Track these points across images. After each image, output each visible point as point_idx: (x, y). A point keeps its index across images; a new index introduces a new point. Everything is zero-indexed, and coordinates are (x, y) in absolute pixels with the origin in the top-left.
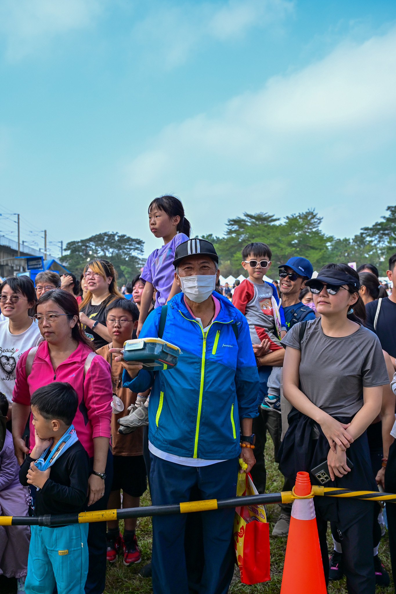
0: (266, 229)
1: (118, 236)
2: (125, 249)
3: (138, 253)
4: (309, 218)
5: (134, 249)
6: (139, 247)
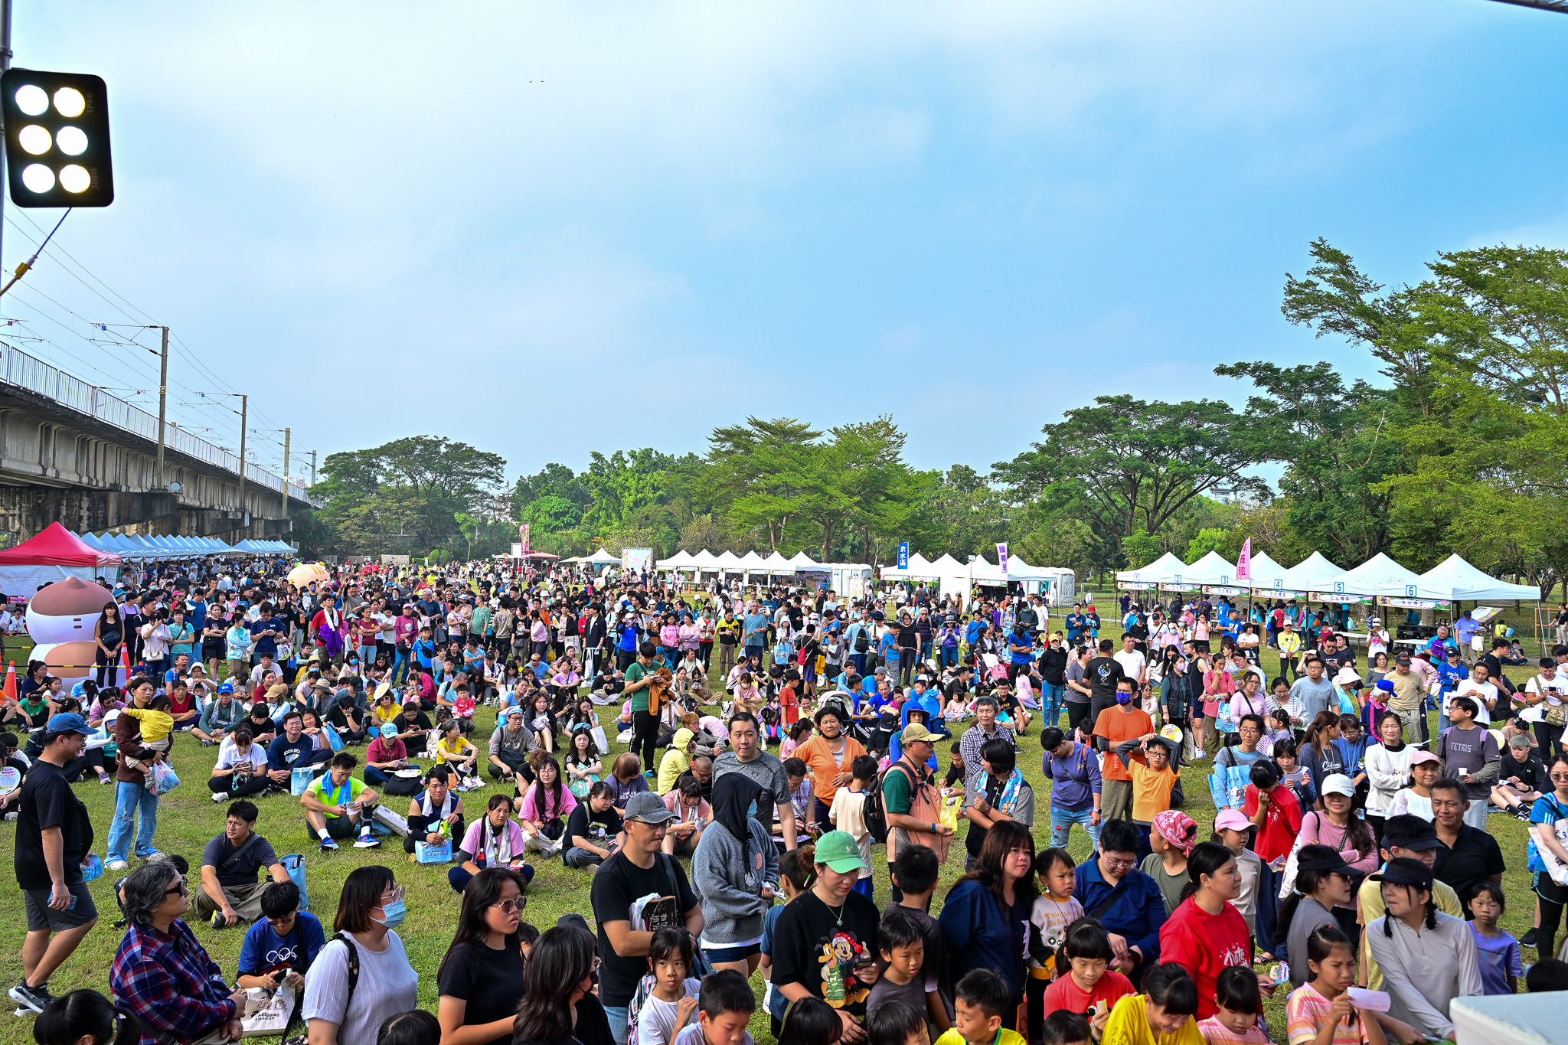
0: (796, 453)
1: (447, 446)
2: (462, 473)
3: (489, 485)
4: (881, 434)
5: (481, 476)
6: (493, 470)
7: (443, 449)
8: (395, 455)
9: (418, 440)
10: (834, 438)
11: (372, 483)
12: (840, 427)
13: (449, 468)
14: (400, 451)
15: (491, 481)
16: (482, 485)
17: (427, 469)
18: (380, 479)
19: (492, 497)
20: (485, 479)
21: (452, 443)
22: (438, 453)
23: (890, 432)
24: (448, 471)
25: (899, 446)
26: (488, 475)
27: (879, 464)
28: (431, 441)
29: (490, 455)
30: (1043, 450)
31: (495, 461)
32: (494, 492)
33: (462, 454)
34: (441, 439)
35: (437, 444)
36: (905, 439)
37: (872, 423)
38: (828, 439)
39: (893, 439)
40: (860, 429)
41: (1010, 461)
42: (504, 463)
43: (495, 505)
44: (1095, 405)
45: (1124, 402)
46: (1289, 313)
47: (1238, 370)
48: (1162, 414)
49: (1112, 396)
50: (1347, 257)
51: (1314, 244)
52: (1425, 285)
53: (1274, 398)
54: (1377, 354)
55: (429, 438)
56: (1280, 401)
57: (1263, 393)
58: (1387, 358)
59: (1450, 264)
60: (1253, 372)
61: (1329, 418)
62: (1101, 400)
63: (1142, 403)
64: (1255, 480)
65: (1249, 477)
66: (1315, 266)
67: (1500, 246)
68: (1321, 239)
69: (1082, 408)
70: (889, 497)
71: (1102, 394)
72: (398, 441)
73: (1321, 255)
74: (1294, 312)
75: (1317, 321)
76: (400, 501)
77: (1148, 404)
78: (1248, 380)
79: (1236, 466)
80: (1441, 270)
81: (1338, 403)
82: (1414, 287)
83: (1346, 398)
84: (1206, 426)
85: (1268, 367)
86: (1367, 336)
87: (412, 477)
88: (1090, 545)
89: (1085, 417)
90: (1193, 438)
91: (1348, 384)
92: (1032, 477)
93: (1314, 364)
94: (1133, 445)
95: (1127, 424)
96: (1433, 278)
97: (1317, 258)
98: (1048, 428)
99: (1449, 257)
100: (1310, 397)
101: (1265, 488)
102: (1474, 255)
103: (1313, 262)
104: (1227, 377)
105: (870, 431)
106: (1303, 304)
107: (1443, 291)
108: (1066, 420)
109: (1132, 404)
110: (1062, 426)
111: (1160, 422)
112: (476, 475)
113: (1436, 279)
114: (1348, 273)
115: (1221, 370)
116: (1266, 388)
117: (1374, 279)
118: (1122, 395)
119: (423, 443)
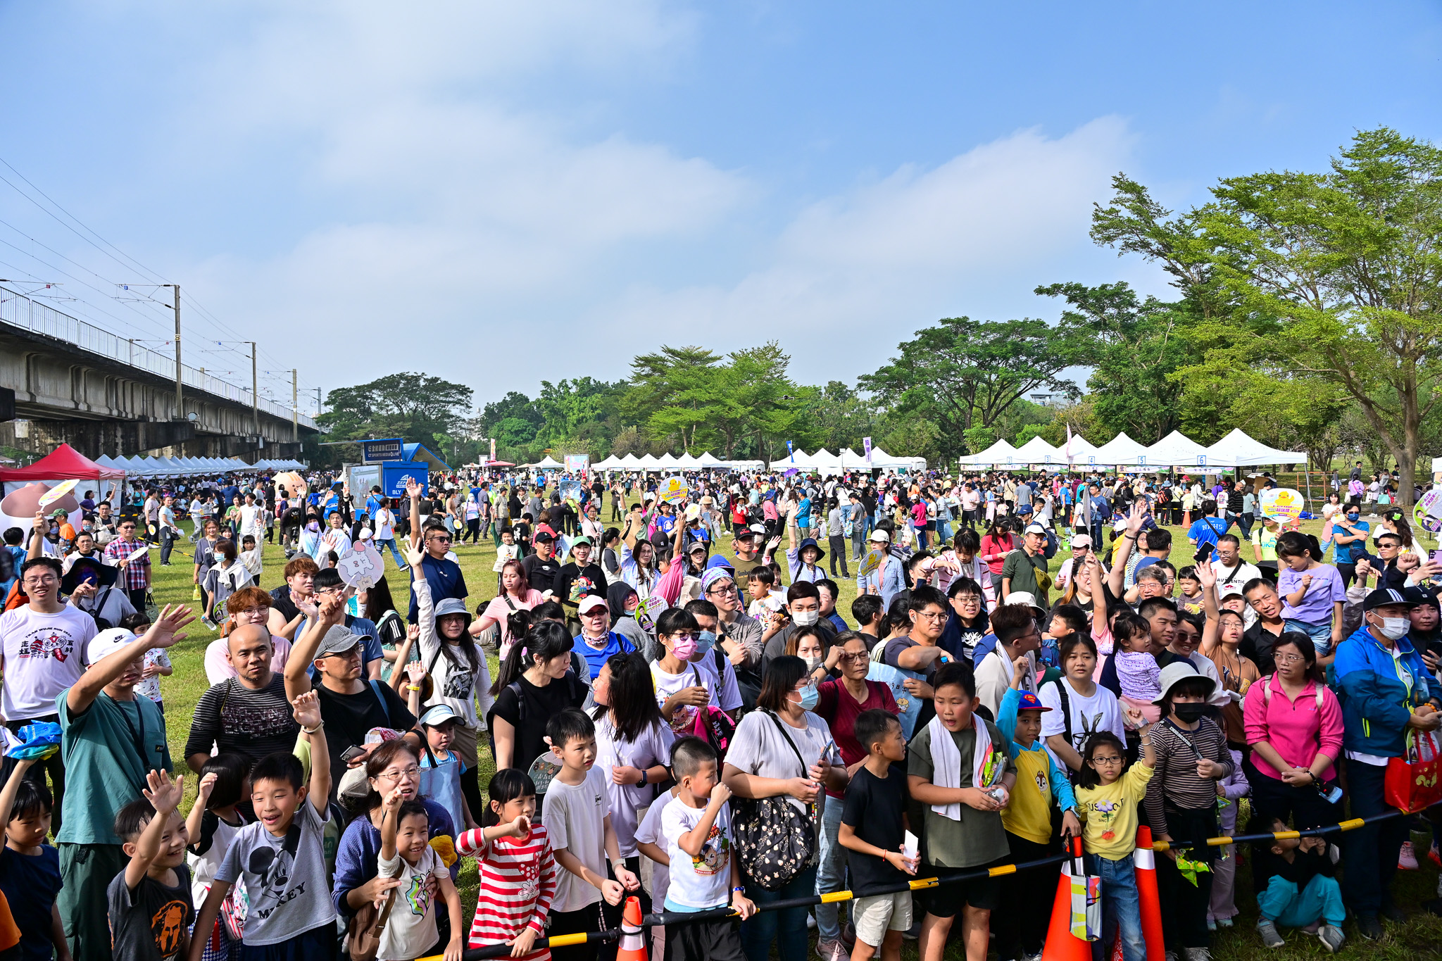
0: (701, 374)
1: (426, 380)
2: (438, 401)
3: (461, 410)
4: (770, 356)
5: (455, 403)
6: (463, 398)
7: (422, 383)
8: (384, 389)
9: (402, 376)
10: (732, 361)
11: (367, 412)
12: (737, 352)
13: (428, 397)
14: (388, 385)
16: (455, 410)
17: (411, 399)
18: (373, 408)
19: (464, 420)
20: (457, 406)
23: (777, 354)
24: (427, 400)
25: (784, 366)
26: (459, 402)
27: (768, 380)
28: (412, 376)
29: (460, 386)
30: (899, 364)
31: (464, 390)
32: (465, 416)
33: (436, 386)
34: (419, 374)
35: (417, 378)
36: (789, 360)
37: (762, 348)
38: (727, 362)
39: (779, 360)
40: (752, 353)
41: (872, 374)
42: (472, 392)
43: (465, 426)
44: (939, 326)
45: (962, 323)
46: (1096, 236)
47: (1054, 290)
48: (994, 331)
49: (953, 318)
50: (1143, 188)
51: (1115, 178)
52: (1209, 206)
53: (1083, 312)
54: (1167, 269)
56: (1087, 315)
57: (1073, 308)
58: (1175, 271)
59: (1229, 188)
60: (1065, 292)
61: (1128, 327)
62: (944, 322)
63: (977, 323)
64: (1068, 383)
65: (1063, 380)
66: (1117, 196)
67: (1269, 172)
68: (1121, 174)
69: (929, 328)
70: (776, 406)
71: (945, 317)
72: (387, 377)
73: (1121, 188)
74: (1100, 236)
75: (1119, 243)
76: (389, 425)
77: (981, 323)
78: (1062, 298)
79: (1053, 371)
80: (1221, 194)
81: (1133, 315)
82: (1199, 208)
83: (1140, 311)
84: (1028, 339)
85: (1078, 287)
86: (1159, 254)
87: (398, 406)
88: (938, 440)
89: (931, 335)
90: (1017, 350)
91: (1141, 299)
92: (890, 386)
93: (1114, 283)
94: (970, 357)
95: (965, 340)
96: (1213, 200)
97: (1117, 190)
98: (902, 346)
99: (1228, 182)
100: (1112, 311)
101: (1075, 388)
102: (1247, 181)
103: (1114, 194)
104: (1045, 295)
105: (761, 354)
106: (1106, 228)
107: (1223, 211)
108: (917, 338)
109: (969, 324)
110: (914, 343)
111: (991, 337)
112: (449, 402)
113: (1217, 201)
114: (1143, 201)
115: (1040, 291)
116: (1076, 305)
117: (1165, 205)
118: (960, 317)
119: (406, 378)
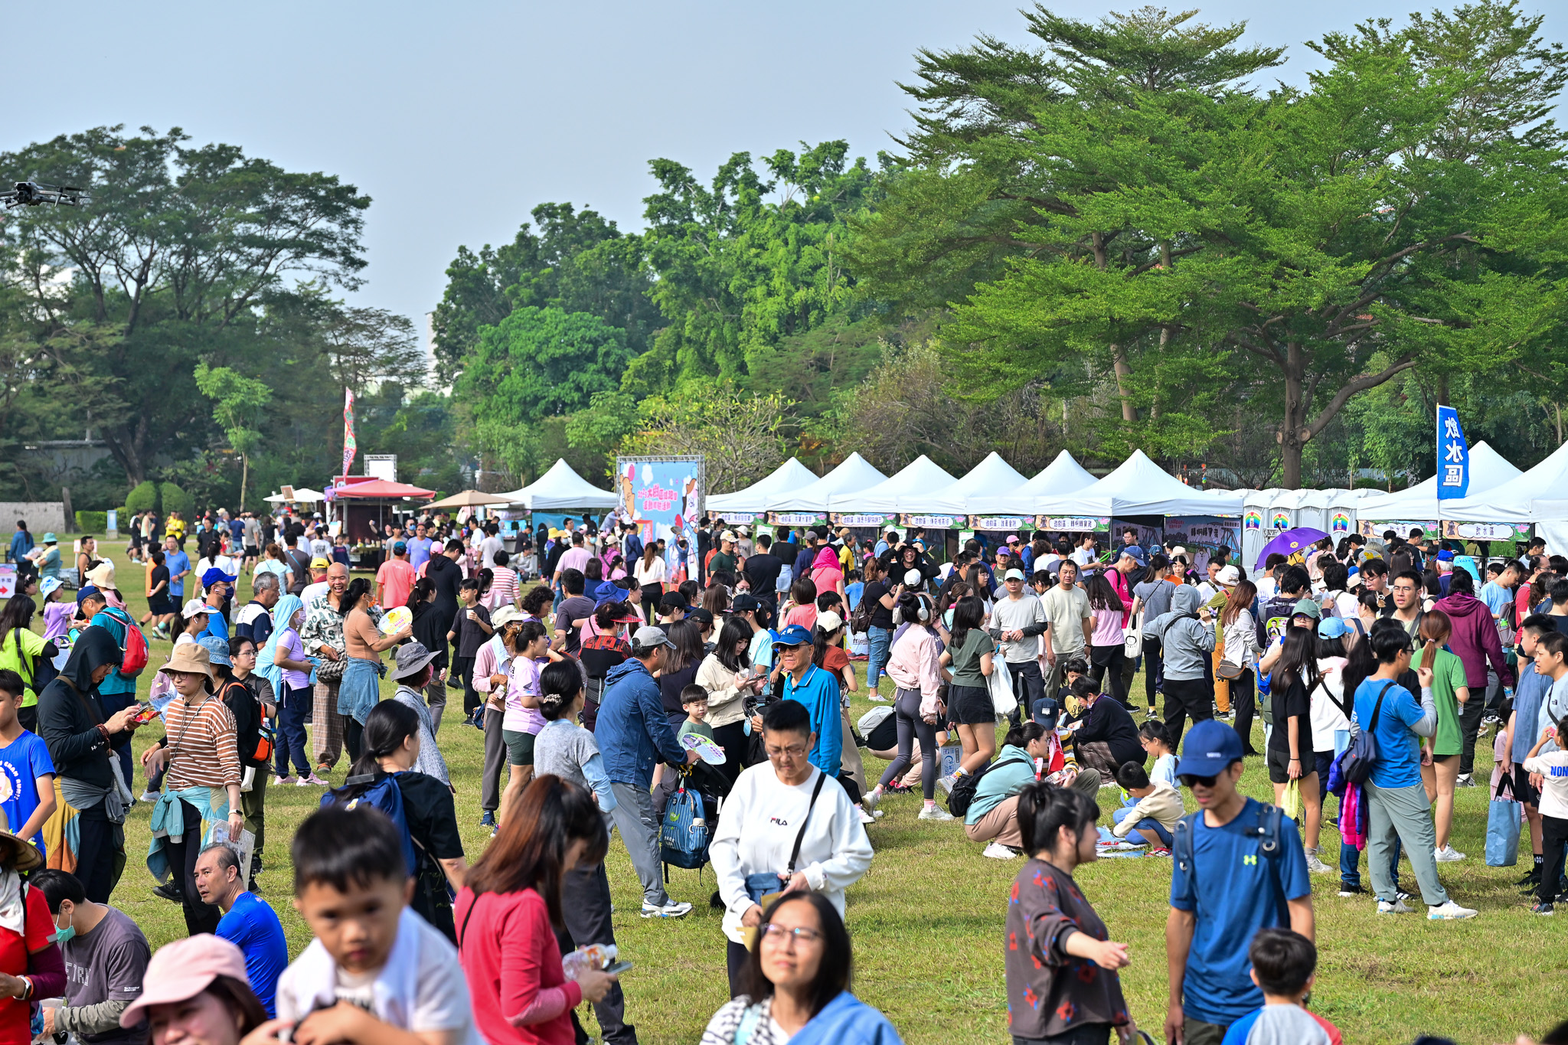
0: (1178, 123)
1: (187, 157)
2: (234, 243)
3: (325, 274)
5: (301, 248)
6: (335, 227)
7: (174, 172)
9: (95, 142)
12: (1347, 33)
13: (197, 225)
15: (330, 265)
16: (302, 277)
17: (135, 234)
19: (336, 316)
20: (311, 259)
21: (197, 145)
22: (162, 180)
23: (1520, 42)
26: (318, 244)
28: (136, 143)
29: (318, 179)
31: (335, 199)
32: (338, 299)
34: (162, 134)
35: (151, 151)
42: (364, 203)
55: (127, 135)
72: (37, 148)
105: (1447, 41)
112: (280, 245)
119: (110, 150)
